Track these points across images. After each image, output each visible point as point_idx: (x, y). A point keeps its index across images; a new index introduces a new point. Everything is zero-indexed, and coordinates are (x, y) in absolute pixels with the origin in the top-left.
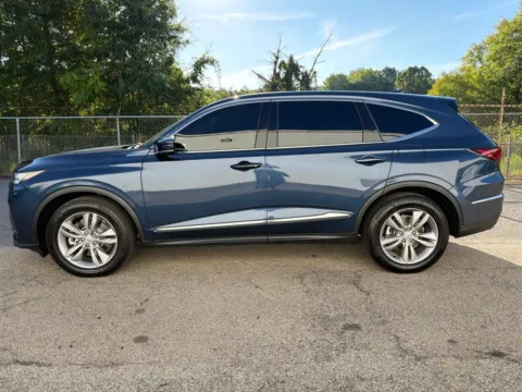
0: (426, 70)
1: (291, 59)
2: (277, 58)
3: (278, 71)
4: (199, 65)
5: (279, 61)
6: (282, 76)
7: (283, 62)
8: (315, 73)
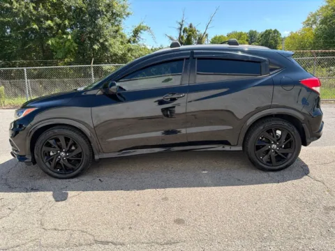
0: (278, 32)
1: (191, 26)
2: (181, 25)
3: (182, 34)
5: (183, 28)
6: (185, 37)
8: (207, 35)
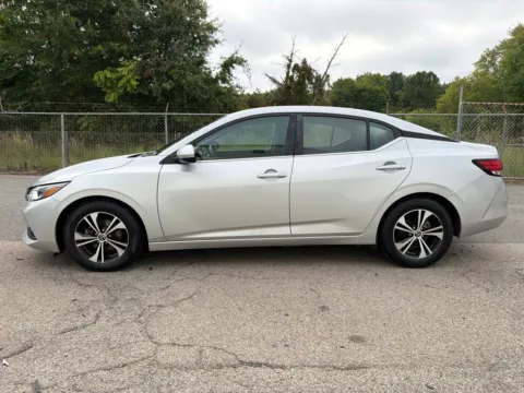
0: (435, 76)
1: (304, 62)
2: (290, 61)
3: (291, 74)
4: (228, 65)
5: (292, 65)
6: (296, 78)
7: (296, 66)
8: (328, 76)
